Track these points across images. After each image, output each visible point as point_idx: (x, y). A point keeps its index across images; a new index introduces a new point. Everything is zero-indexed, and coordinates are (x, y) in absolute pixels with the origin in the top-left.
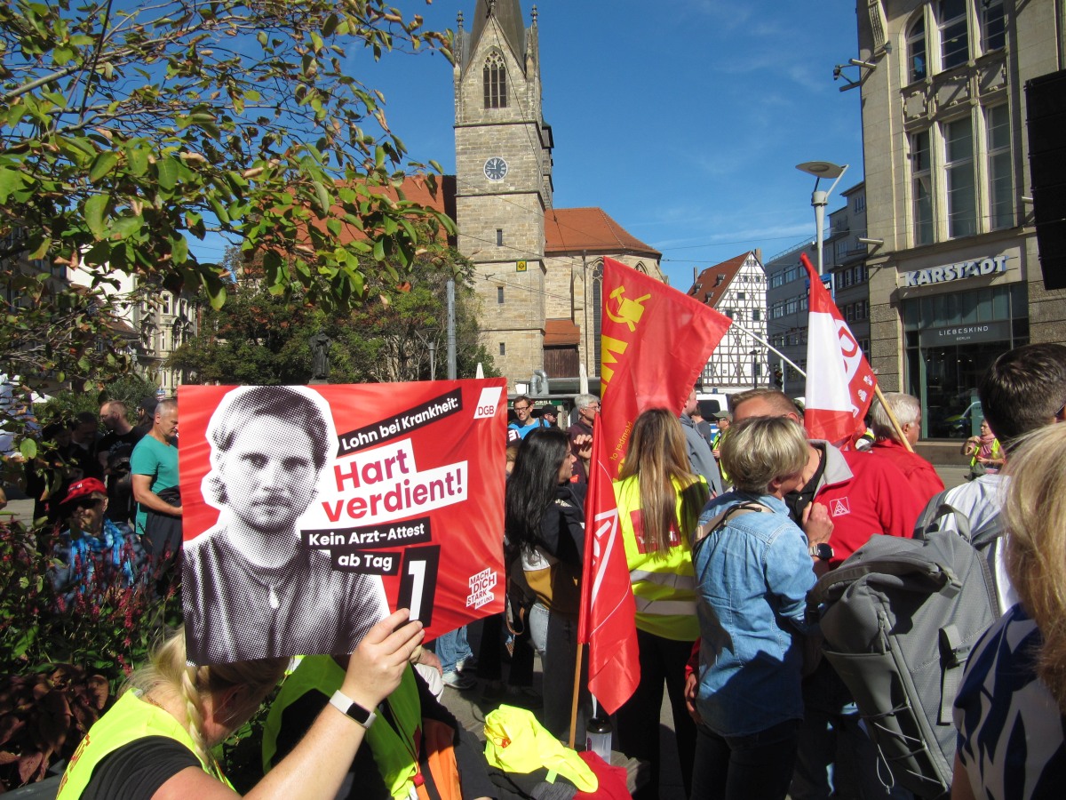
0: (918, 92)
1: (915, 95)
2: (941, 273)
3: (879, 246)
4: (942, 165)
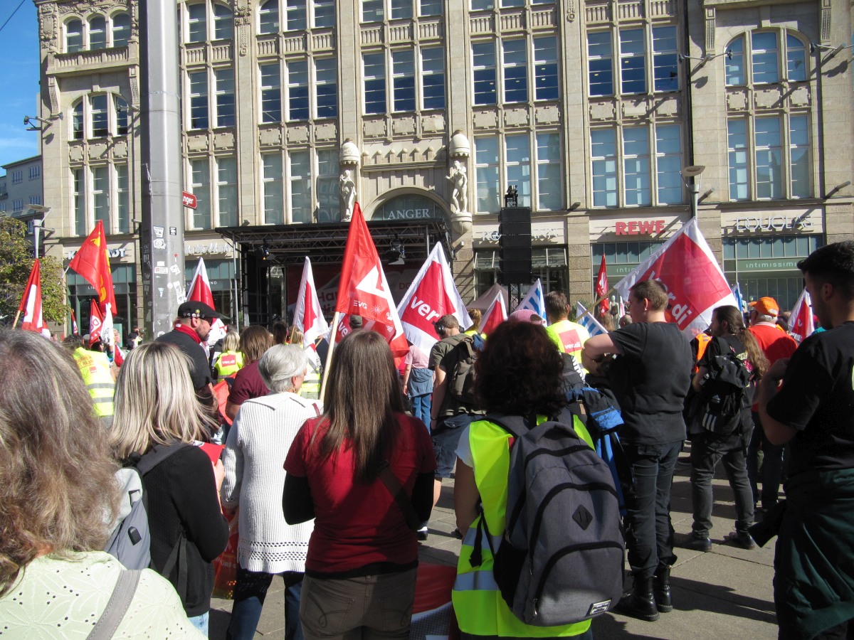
1: (77, 147)
3: (51, 233)
4: (91, 191)
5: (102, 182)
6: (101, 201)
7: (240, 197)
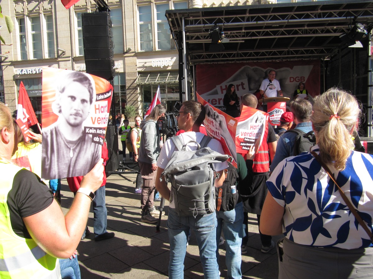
0: (20, 3)
1: (19, 4)
2: (31, 71)
3: (6, 58)
4: (30, 32)
5: (36, 26)
6: (37, 38)
7: (124, 33)
